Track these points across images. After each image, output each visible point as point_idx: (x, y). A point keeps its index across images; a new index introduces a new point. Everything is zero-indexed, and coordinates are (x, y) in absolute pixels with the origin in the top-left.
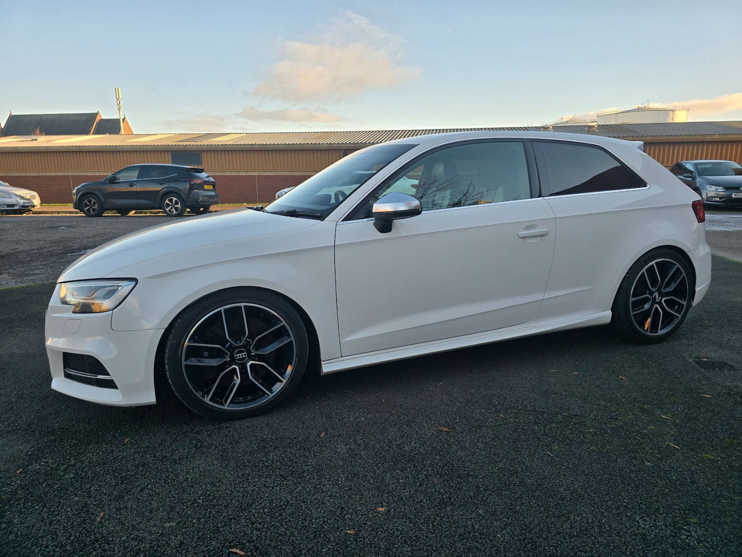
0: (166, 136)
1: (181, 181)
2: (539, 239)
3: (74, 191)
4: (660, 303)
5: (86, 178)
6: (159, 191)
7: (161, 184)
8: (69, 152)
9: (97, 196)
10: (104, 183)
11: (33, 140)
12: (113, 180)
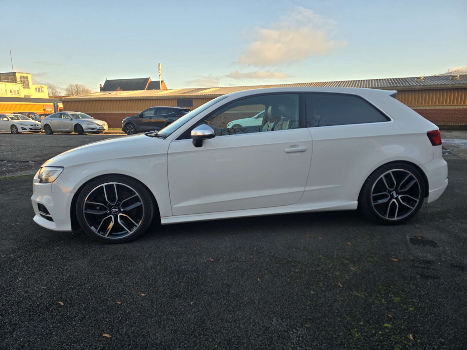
0: (178, 90)
1: (176, 116)
2: (300, 153)
3: (123, 122)
4: (397, 199)
5: (128, 114)
6: (164, 122)
7: (165, 118)
8: (126, 100)
9: (134, 125)
10: (137, 117)
11: (109, 94)
12: (141, 116)
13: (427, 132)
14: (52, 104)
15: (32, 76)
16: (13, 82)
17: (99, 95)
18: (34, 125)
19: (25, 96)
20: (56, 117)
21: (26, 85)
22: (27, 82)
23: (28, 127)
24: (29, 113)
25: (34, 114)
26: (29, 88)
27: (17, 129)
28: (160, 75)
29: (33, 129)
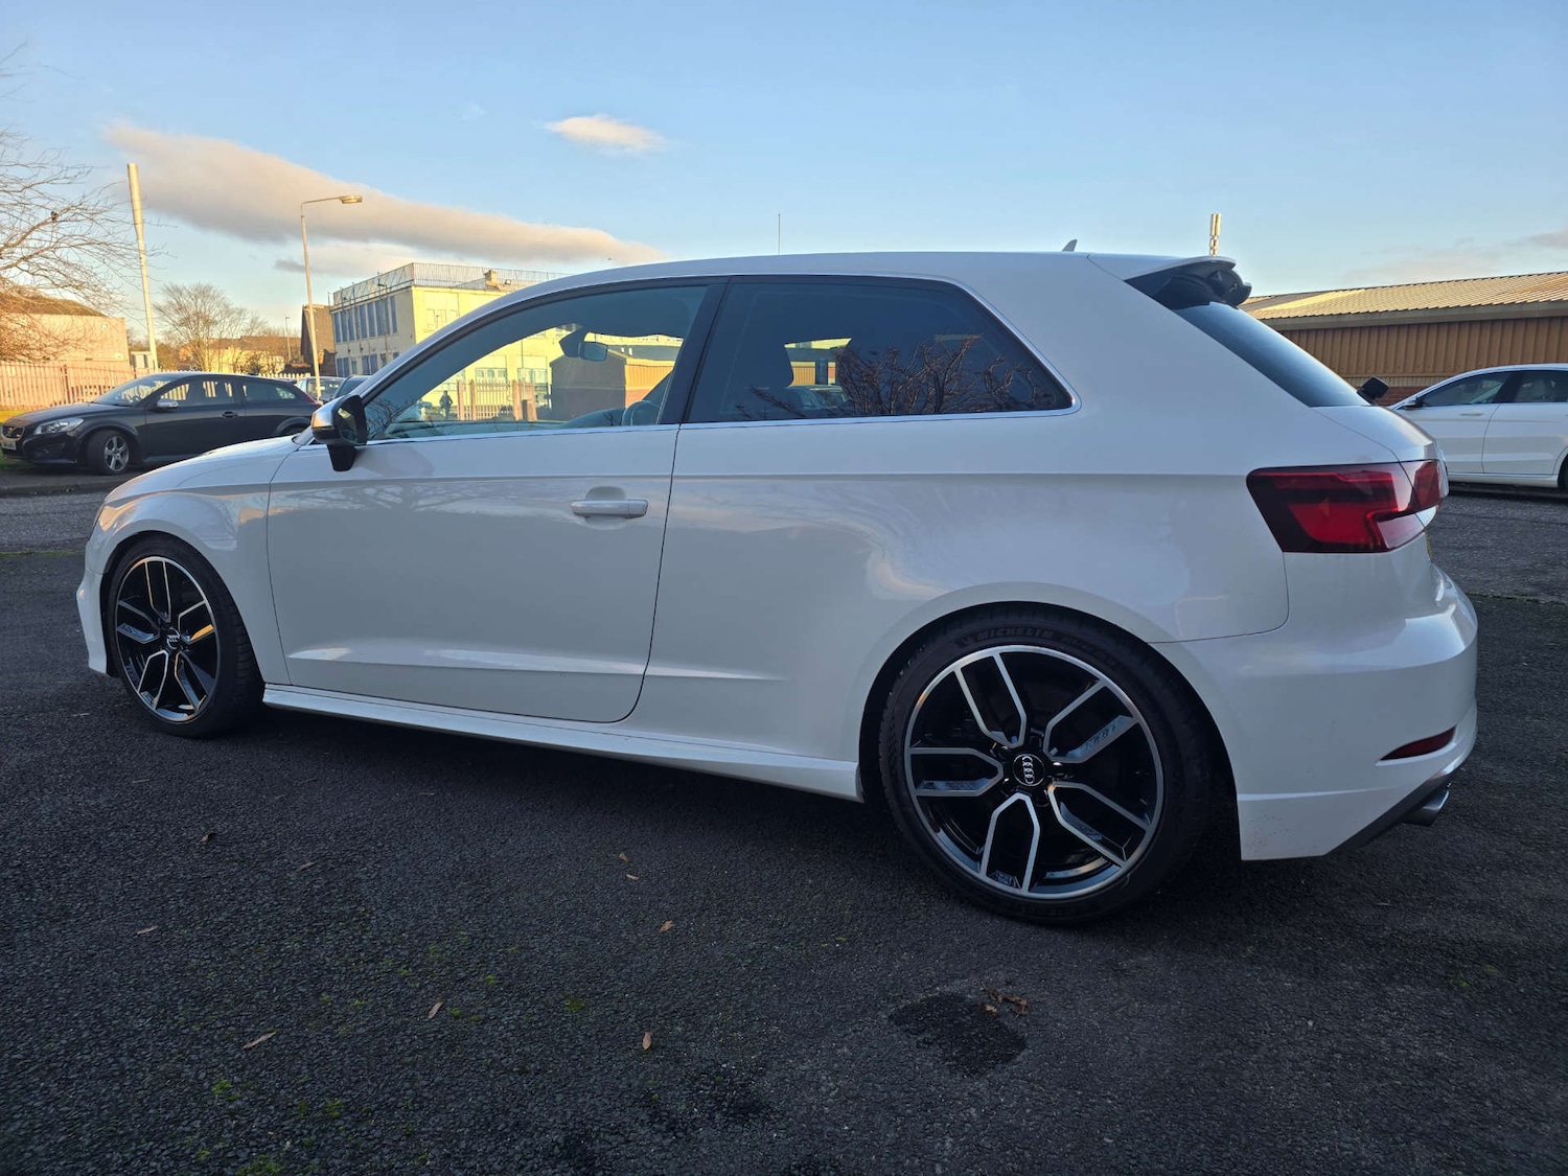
13: (1247, 474)
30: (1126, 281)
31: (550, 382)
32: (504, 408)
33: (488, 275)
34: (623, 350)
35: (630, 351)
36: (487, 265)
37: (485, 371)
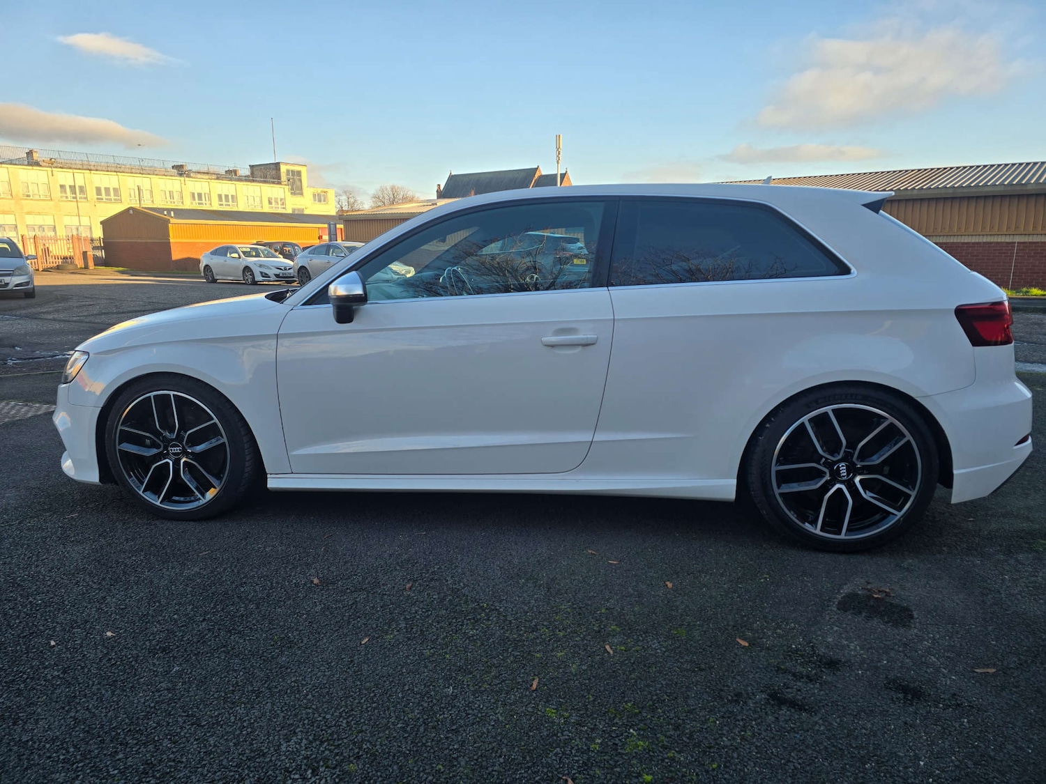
2: (580, 349)
4: (850, 485)
13: (955, 308)
14: (326, 226)
15: (308, 171)
16: (273, 183)
17: (413, 207)
18: (283, 268)
19: (294, 210)
20: (320, 253)
21: (297, 189)
22: (298, 183)
23: (272, 272)
24: (285, 244)
25: (293, 245)
26: (302, 194)
27: (253, 275)
28: (558, 163)
29: (281, 275)
30: (864, 205)
31: (102, 237)
32: (65, 258)
33: (30, 153)
34: (165, 213)
35: (172, 213)
36: (29, 146)
37: (36, 227)
